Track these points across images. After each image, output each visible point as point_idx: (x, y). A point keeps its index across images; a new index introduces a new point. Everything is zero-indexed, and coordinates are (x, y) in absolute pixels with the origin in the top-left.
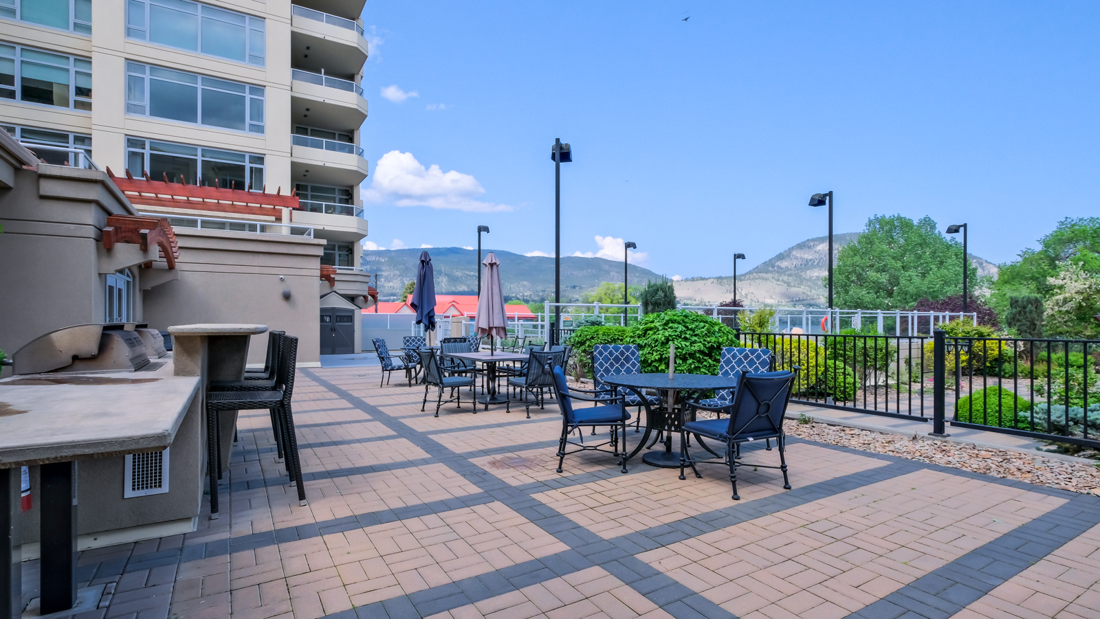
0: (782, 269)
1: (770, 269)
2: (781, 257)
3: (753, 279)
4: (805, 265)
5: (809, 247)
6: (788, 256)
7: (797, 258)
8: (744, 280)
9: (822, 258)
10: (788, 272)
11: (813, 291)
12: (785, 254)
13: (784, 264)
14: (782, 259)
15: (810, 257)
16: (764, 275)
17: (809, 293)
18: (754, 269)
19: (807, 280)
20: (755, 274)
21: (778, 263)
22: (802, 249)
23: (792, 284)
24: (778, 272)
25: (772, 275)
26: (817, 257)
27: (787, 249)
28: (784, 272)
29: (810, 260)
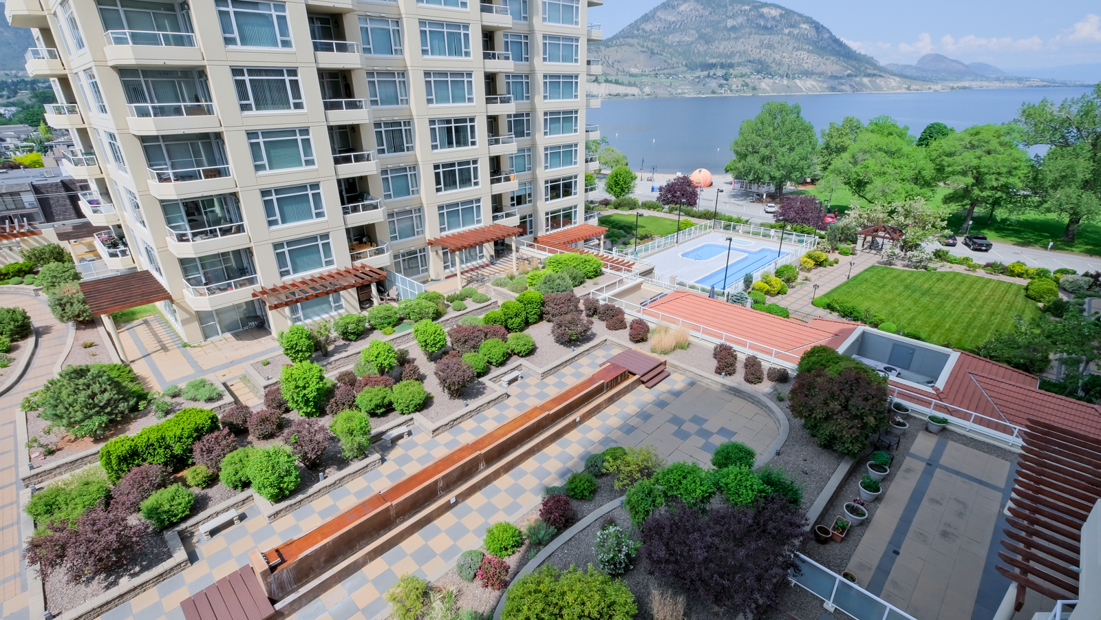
0: (646, 33)
1: (636, 32)
2: (646, 18)
3: (620, 45)
4: (668, 29)
5: (673, 7)
6: (653, 17)
7: (660, 20)
8: (611, 46)
9: (683, 21)
10: (652, 37)
11: (674, 59)
12: (650, 15)
13: (648, 27)
14: (647, 21)
15: (674, 19)
16: (630, 40)
17: (670, 61)
18: (620, 33)
19: (670, 47)
20: (621, 40)
21: (643, 26)
22: (666, 9)
23: (656, 51)
24: (643, 37)
25: (637, 40)
26: (680, 19)
27: (652, 9)
28: (649, 36)
29: (673, 23)
